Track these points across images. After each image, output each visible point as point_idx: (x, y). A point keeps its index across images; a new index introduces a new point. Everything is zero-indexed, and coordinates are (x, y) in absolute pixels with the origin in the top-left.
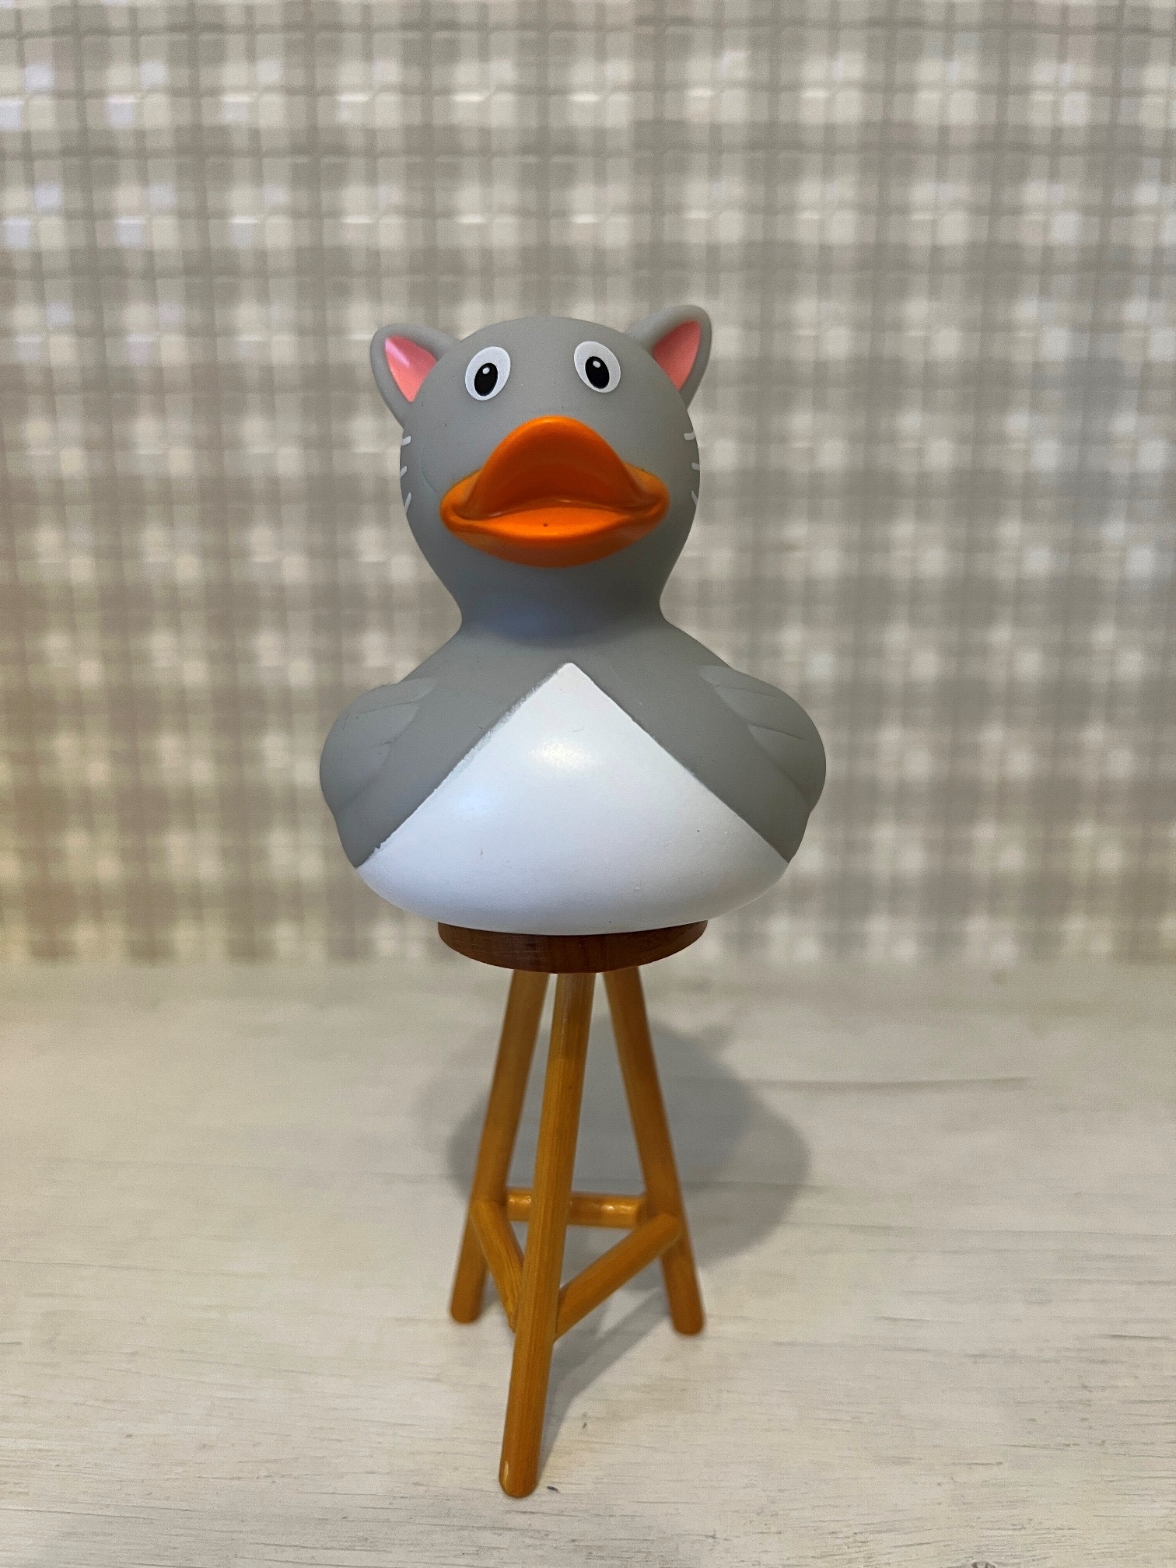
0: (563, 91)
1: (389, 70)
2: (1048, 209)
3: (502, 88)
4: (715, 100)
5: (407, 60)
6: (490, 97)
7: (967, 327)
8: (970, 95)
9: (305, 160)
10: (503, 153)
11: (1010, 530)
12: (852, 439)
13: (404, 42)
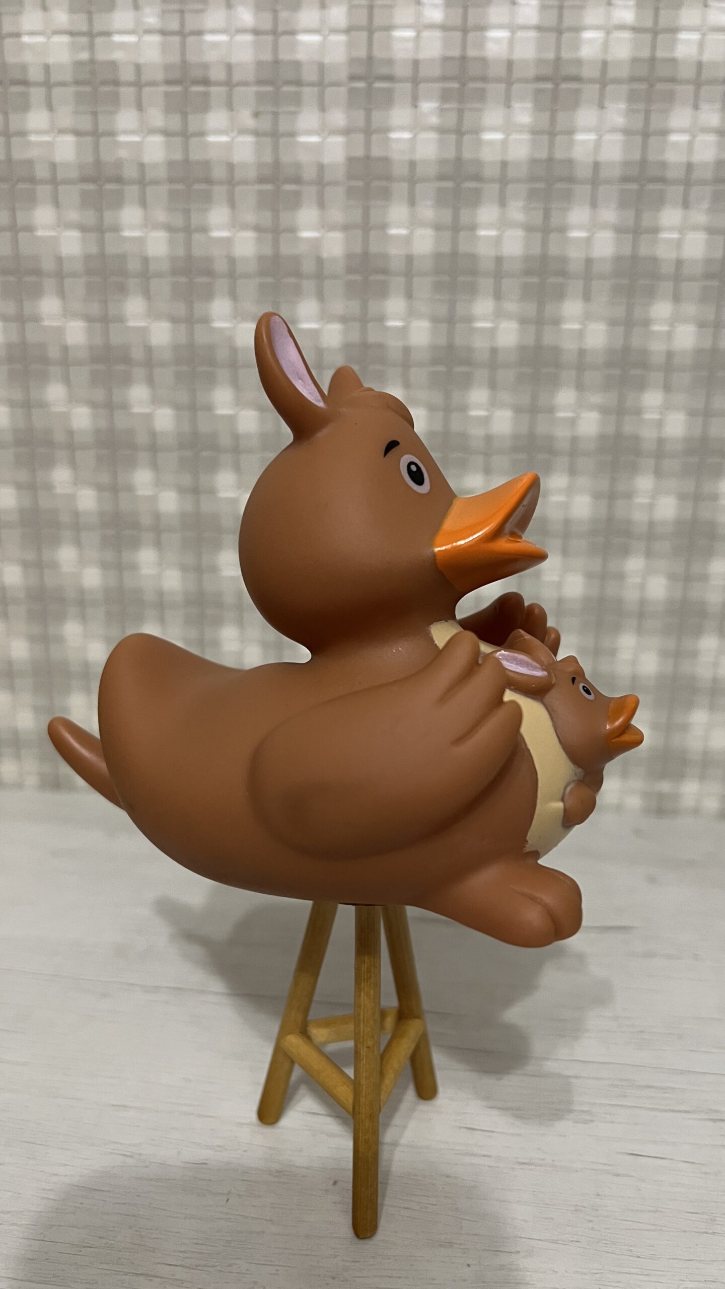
0: (293, 134)
1: (156, 117)
2: (682, 230)
3: (243, 131)
4: (413, 141)
5: (168, 109)
6: (233, 139)
7: (612, 323)
8: (619, 137)
9: (91, 187)
10: (245, 182)
11: (644, 483)
12: (518, 410)
13: (167, 95)
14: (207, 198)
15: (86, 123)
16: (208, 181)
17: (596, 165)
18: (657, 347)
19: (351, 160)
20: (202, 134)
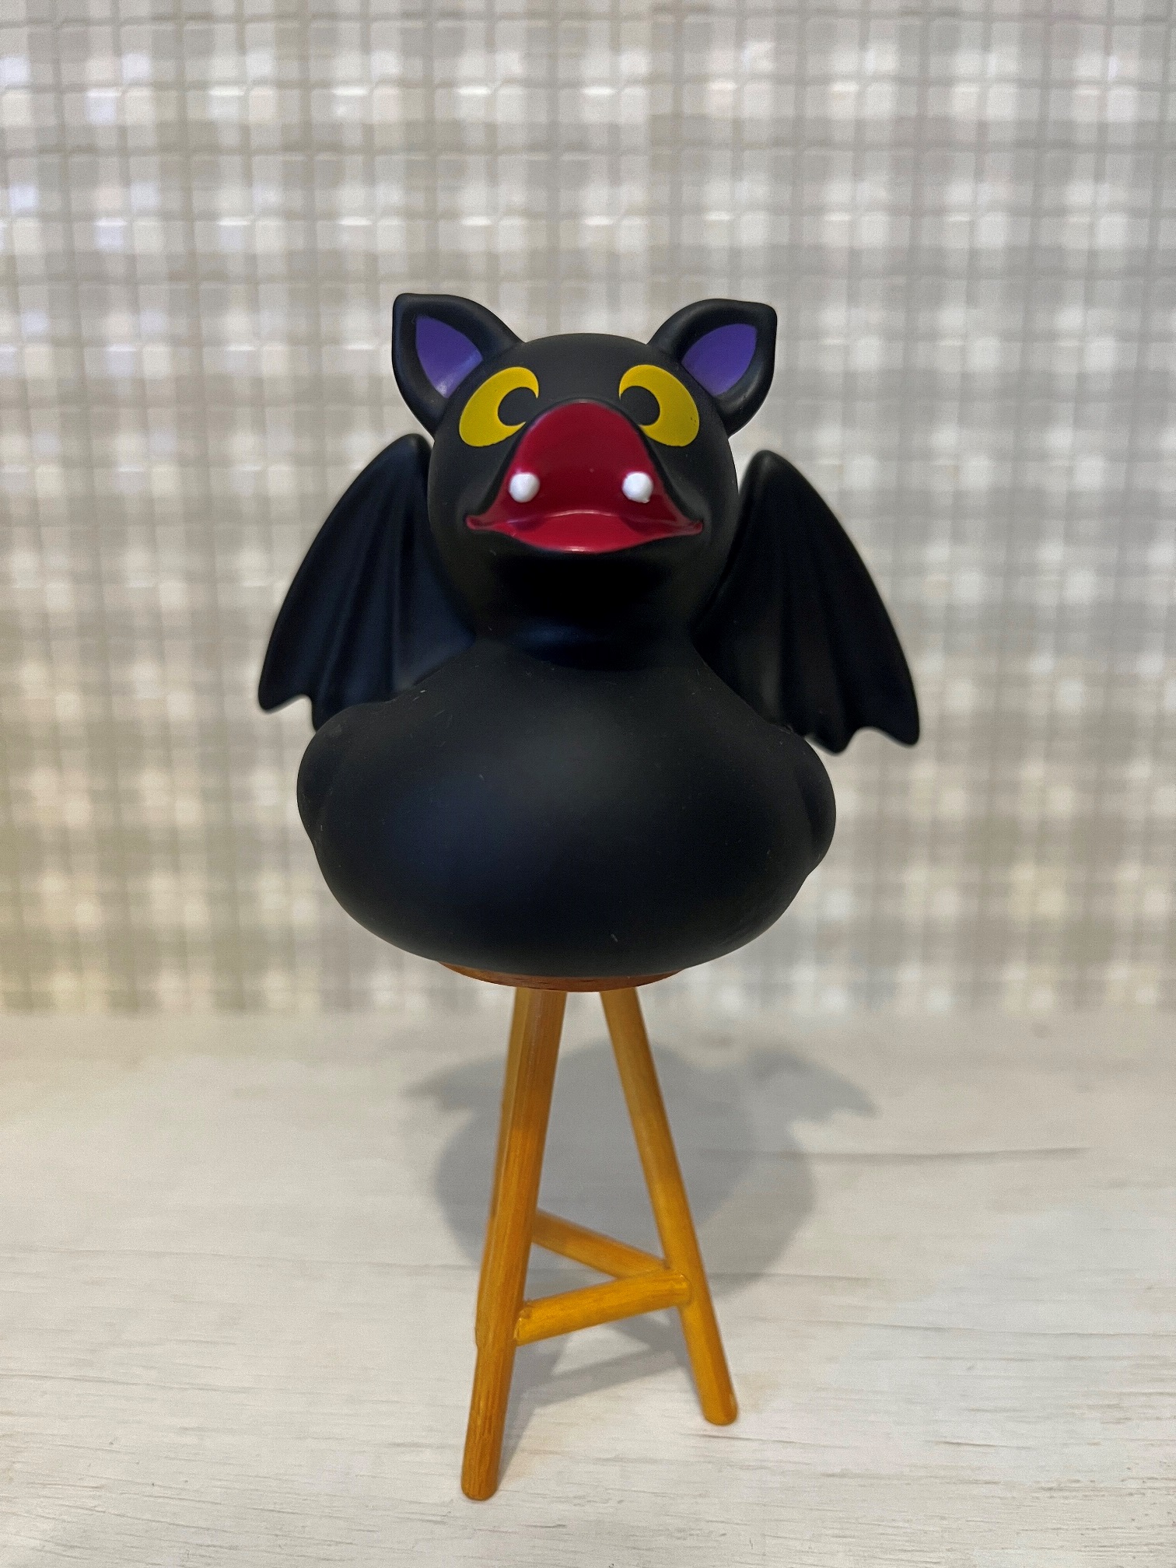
0: (576, 84)
1: (388, 62)
2: (1093, 210)
3: (509, 81)
4: (738, 93)
5: (407, 51)
6: (496, 90)
7: (1007, 336)
8: (1010, 90)
9: (298, 158)
10: (510, 150)
11: (1052, 553)
12: (883, 456)
13: (404, 32)
14: (458, 172)
15: (293, 71)
16: (460, 147)
17: (982, 126)
18: (1065, 368)
19: (655, 120)
20: (450, 84)
